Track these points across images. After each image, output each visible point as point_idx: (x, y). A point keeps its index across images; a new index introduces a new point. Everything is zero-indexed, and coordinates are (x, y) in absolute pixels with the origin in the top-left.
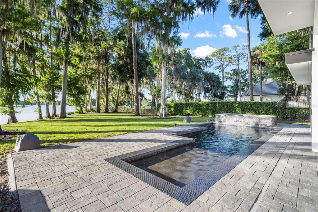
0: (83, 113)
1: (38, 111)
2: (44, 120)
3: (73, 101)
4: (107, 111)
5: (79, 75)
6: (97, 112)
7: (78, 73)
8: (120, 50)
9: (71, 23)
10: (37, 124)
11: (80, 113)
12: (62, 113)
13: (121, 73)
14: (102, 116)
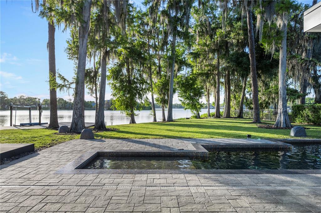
0: (200, 118)
1: (153, 114)
2: (159, 124)
3: (188, 104)
4: (228, 116)
5: (195, 74)
6: (217, 116)
7: (194, 72)
8: (239, 34)
9: (172, 24)
10: (151, 126)
11: (196, 117)
12: (169, 116)
13: (240, 66)
14: (208, 122)
